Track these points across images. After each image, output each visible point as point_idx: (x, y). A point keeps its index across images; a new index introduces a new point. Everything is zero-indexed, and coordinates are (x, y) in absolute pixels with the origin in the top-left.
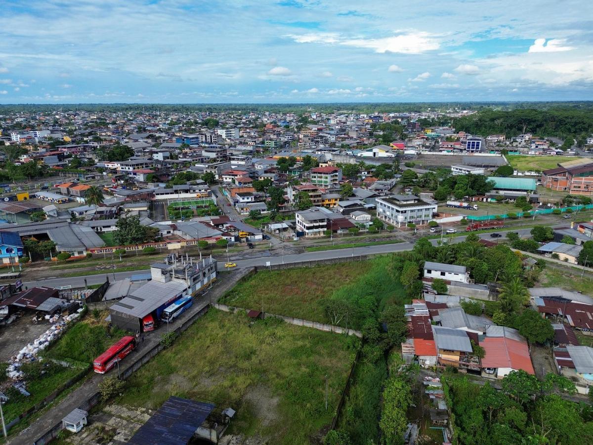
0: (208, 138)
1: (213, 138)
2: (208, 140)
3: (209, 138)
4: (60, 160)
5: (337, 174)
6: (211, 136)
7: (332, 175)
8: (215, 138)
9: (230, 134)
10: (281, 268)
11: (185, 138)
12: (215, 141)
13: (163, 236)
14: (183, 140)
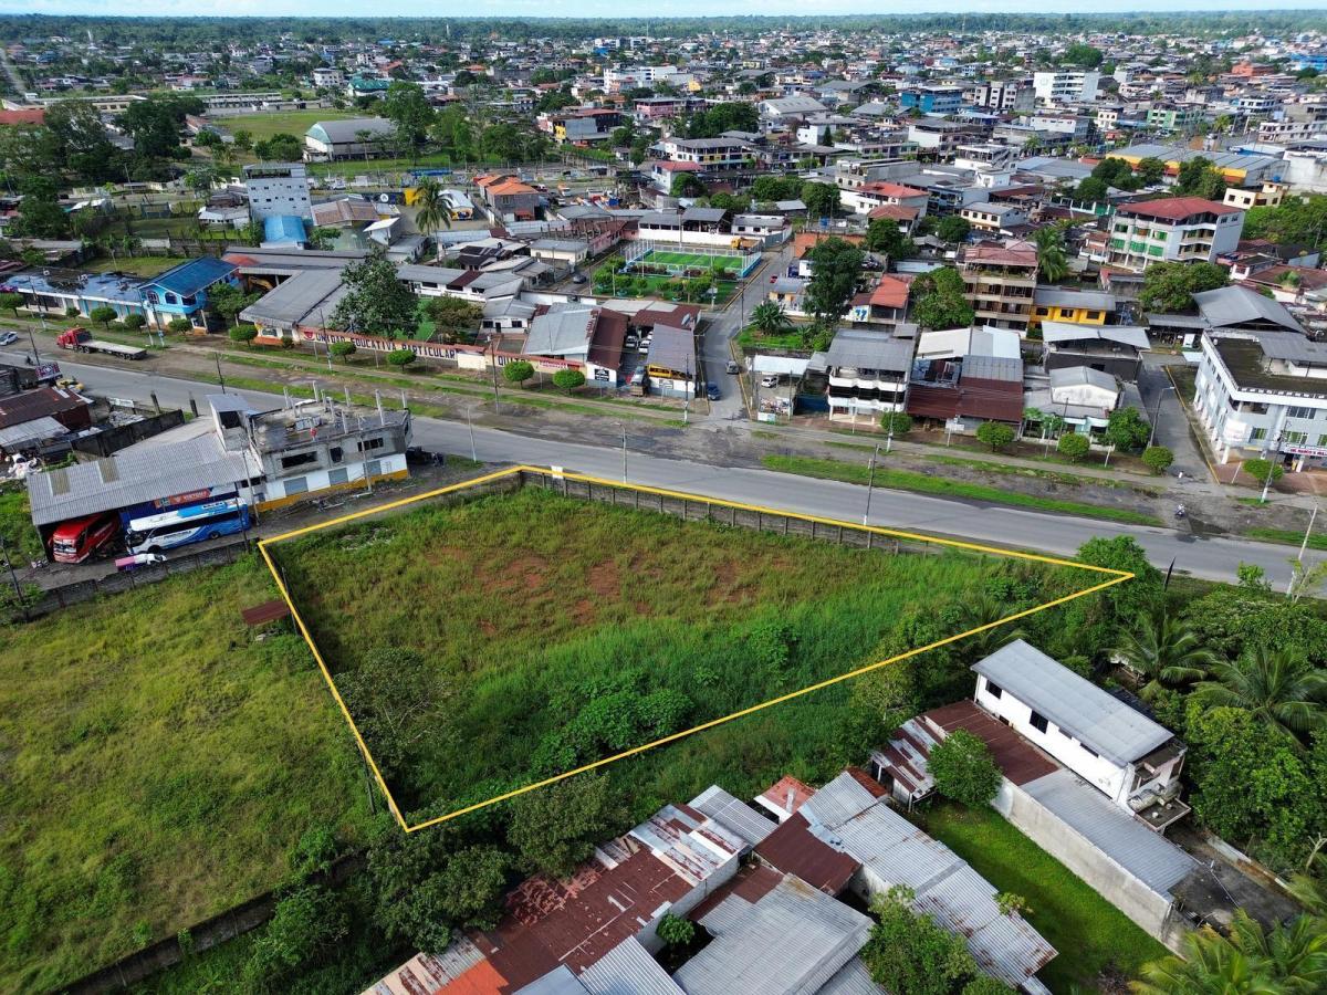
0: (993, 95)
1: (1005, 96)
2: (992, 101)
3: (997, 95)
4: (600, 130)
5: (1212, 227)
6: (1002, 90)
7: (1189, 228)
8: (1011, 97)
9: (1069, 85)
10: (597, 496)
11: (923, 91)
12: (1010, 103)
13: (503, 331)
14: (918, 97)
